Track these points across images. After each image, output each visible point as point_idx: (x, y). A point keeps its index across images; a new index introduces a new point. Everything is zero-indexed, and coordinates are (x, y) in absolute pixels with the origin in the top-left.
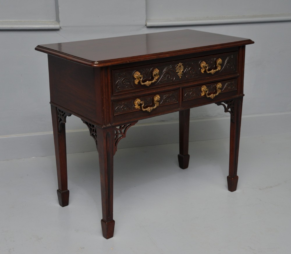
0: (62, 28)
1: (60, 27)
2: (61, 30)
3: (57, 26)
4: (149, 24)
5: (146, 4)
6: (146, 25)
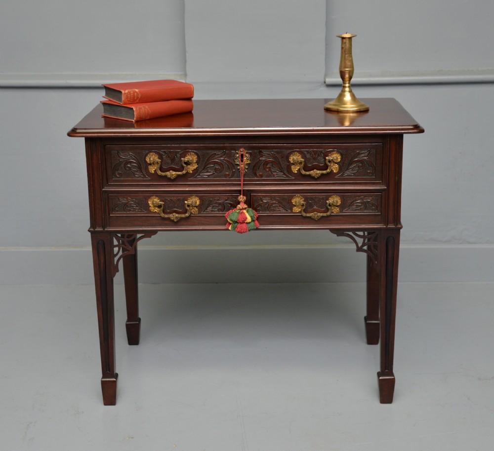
4: (329, 80)
5: (326, 48)
6: (325, 82)
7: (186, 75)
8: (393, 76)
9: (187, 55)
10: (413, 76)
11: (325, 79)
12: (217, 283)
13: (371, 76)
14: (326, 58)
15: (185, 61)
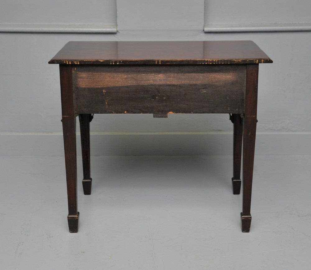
0: (119, 31)
1: (117, 31)
2: (118, 34)
3: (114, 30)
4: (207, 29)
5: (205, 9)
6: (204, 30)
7: (117, 25)
8: (246, 26)
9: (118, 13)
10: (258, 26)
11: (204, 28)
12: (136, 156)
13: (232, 27)
14: (204, 15)
15: (116, 16)
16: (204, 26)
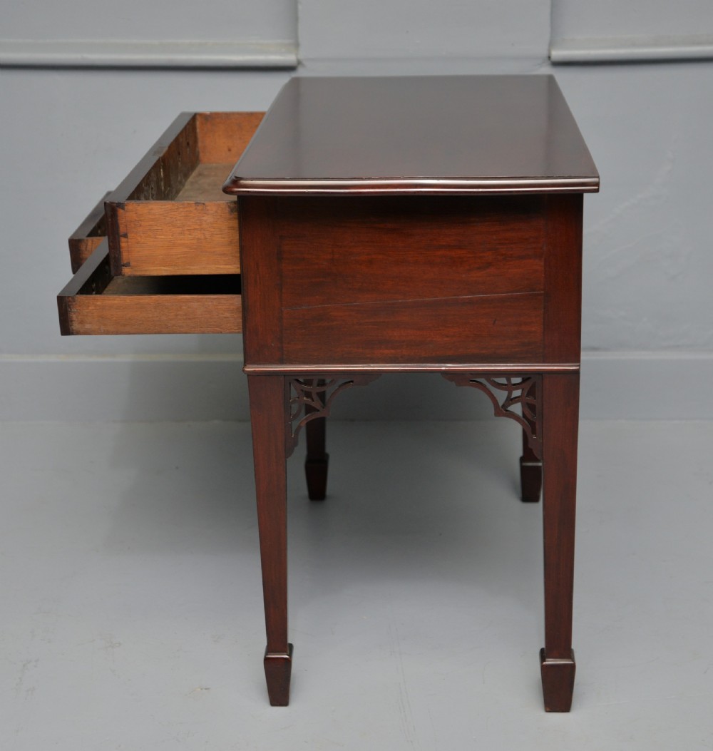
0: (304, 62)
1: (299, 62)
2: (300, 69)
3: (289, 58)
4: (558, 54)
6: (549, 57)
7: (297, 45)
9: (300, 7)
11: (549, 51)
15: (296, 19)
16: (551, 45)
